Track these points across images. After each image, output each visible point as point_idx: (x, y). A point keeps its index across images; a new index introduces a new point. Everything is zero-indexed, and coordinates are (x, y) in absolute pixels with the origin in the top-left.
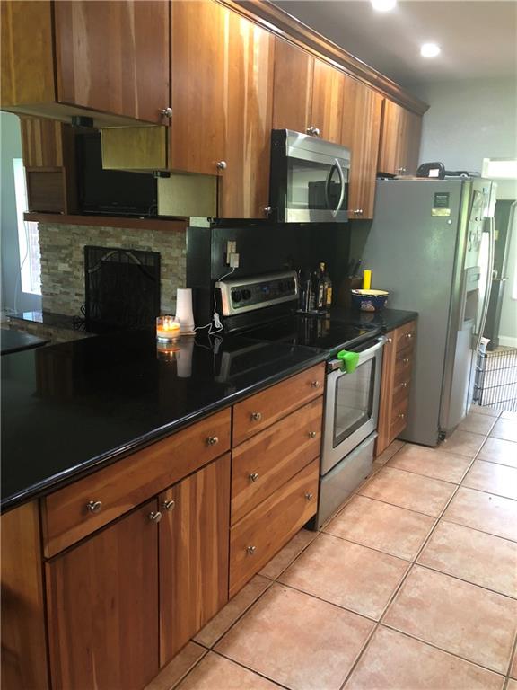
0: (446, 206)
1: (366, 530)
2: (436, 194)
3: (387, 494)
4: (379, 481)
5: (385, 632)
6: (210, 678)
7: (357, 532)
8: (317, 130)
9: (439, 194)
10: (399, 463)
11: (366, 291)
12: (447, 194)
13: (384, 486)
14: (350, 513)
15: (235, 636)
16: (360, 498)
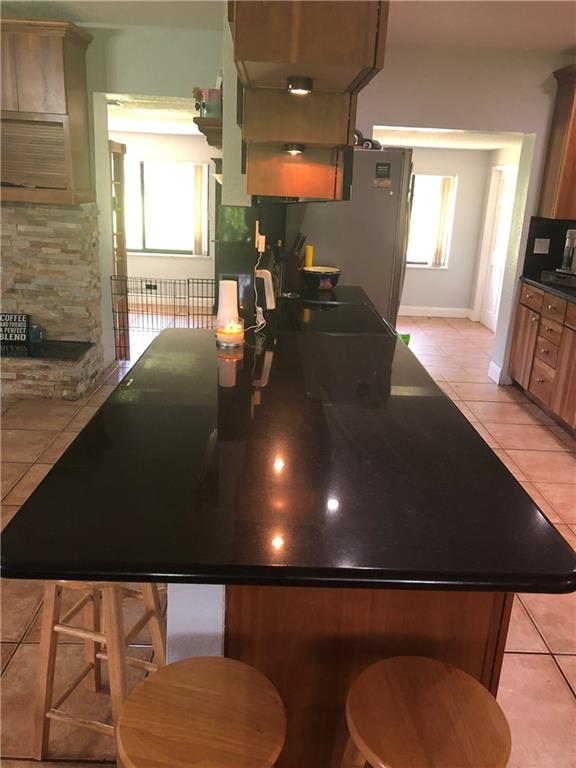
0: (387, 177)
2: (378, 165)
9: (382, 165)
12: (388, 165)
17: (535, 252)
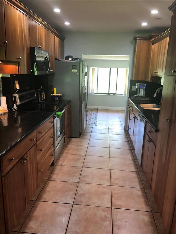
0: (76, 69)
1: (67, 162)
2: (73, 65)
3: (70, 152)
4: (67, 149)
5: (81, 184)
6: (39, 207)
7: (65, 163)
8: (41, 46)
10: (70, 143)
11: (55, 94)
12: (76, 65)
13: (68, 150)
14: (62, 159)
15: (42, 196)
16: (63, 154)
17: (132, 90)
